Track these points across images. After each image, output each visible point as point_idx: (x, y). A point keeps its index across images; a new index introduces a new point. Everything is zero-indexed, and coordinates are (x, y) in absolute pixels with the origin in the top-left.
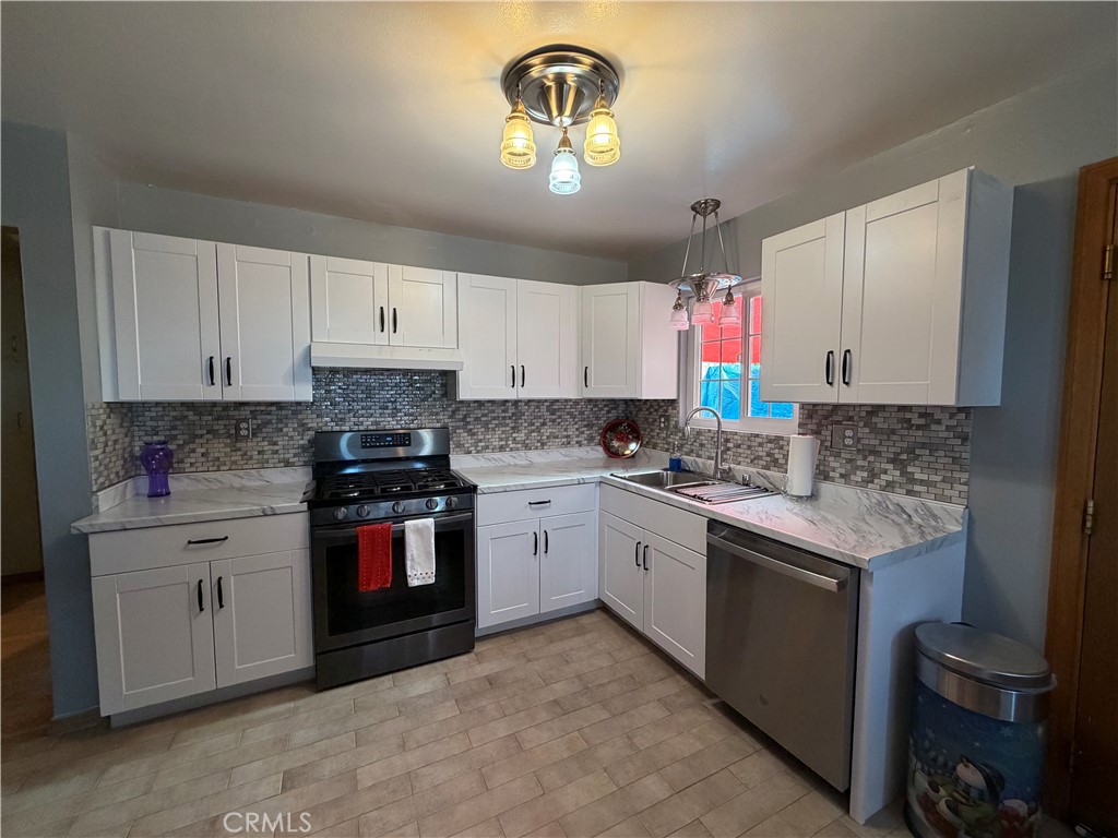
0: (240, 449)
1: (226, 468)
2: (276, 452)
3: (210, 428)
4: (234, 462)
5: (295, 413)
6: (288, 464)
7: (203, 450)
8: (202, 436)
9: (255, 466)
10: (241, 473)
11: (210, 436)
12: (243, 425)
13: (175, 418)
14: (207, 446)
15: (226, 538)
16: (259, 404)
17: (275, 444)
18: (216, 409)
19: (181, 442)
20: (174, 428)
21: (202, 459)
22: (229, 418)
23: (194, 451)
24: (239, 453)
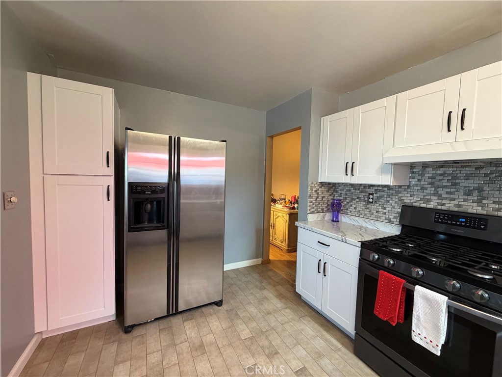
0: (368, 208)
1: (362, 216)
2: (385, 213)
3: (358, 196)
4: (365, 214)
5: (397, 192)
6: (390, 221)
7: (355, 206)
8: (355, 199)
9: (374, 219)
10: (366, 220)
11: (358, 200)
12: (371, 196)
13: (347, 190)
14: (357, 204)
15: (329, 246)
16: (379, 186)
17: (385, 209)
18: (361, 187)
19: (348, 201)
20: (346, 195)
21: (354, 210)
22: (366, 192)
23: (351, 206)
24: (368, 210)
